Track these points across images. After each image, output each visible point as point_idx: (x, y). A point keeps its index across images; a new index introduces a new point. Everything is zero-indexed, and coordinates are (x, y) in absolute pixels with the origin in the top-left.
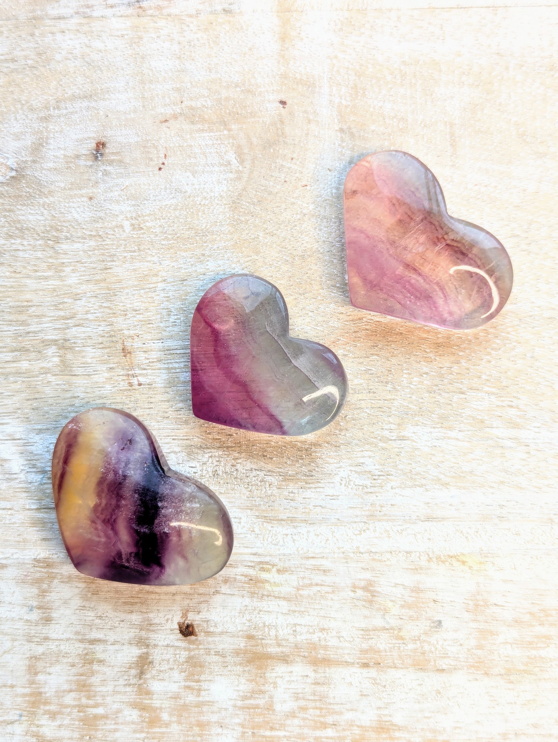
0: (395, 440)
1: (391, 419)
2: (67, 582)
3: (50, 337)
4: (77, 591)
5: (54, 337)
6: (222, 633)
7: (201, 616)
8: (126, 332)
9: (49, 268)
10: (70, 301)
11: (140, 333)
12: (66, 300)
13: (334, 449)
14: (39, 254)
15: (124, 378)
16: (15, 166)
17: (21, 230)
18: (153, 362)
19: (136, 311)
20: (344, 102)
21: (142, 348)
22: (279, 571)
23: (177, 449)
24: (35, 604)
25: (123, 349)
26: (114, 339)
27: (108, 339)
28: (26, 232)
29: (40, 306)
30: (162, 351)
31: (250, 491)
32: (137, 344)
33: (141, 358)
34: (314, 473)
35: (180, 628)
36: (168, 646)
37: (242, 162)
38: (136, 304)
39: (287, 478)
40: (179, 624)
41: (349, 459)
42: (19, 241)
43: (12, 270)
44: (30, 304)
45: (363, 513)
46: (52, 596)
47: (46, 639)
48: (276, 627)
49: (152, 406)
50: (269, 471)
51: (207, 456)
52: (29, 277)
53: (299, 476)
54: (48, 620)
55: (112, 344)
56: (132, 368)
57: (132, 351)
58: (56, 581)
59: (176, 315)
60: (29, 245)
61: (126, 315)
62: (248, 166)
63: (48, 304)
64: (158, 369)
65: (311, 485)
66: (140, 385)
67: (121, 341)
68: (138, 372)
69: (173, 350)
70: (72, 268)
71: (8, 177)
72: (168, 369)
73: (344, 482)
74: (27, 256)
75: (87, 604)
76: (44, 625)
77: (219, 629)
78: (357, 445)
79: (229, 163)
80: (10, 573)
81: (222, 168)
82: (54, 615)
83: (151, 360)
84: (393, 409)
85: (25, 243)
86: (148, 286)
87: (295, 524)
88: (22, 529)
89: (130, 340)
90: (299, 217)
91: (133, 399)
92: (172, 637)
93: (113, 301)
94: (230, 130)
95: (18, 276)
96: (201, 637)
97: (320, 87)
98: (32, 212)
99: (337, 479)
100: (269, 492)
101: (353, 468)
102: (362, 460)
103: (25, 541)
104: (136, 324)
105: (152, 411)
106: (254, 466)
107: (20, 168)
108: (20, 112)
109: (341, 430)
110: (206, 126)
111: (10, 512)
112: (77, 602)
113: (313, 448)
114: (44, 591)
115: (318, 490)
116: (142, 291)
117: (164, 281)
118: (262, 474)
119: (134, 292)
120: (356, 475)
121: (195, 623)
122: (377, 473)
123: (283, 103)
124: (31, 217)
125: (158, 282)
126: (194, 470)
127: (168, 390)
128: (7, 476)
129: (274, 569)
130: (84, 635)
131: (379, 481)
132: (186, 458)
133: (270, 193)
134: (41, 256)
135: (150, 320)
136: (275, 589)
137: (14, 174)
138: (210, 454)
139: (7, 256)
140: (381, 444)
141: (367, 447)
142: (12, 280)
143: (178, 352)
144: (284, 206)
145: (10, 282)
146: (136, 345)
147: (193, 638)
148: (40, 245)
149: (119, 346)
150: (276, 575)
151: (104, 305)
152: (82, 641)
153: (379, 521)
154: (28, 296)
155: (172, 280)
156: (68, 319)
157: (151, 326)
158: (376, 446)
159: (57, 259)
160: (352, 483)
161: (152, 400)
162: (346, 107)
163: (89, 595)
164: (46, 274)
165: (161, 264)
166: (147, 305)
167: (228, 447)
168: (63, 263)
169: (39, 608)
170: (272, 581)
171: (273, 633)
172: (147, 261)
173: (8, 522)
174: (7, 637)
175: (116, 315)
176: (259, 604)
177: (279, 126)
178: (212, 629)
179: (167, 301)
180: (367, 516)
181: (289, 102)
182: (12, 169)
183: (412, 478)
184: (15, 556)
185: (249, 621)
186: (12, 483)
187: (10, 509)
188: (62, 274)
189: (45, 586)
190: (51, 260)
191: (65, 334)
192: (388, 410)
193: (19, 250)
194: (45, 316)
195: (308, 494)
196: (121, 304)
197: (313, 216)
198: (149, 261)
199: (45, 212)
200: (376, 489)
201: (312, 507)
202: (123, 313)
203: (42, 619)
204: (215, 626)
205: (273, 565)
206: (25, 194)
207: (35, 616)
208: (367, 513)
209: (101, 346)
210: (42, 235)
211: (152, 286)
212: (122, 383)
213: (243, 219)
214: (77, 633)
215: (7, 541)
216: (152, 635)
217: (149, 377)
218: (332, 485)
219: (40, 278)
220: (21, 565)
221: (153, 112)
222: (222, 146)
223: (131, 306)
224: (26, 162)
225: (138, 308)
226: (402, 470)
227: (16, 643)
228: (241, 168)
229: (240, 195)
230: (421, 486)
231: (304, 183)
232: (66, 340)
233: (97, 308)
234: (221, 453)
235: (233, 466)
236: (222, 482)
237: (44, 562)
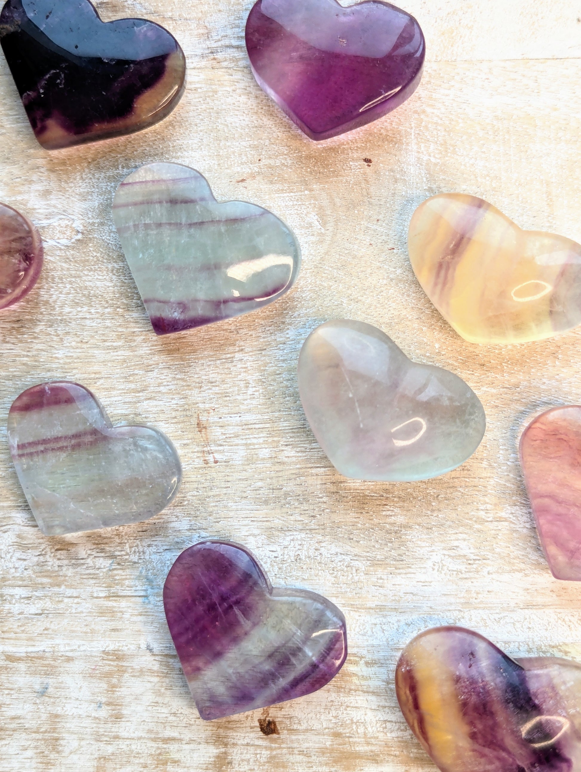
0: (491, 521)
1: (487, 499)
2: (138, 677)
3: (120, 412)
4: (149, 685)
5: (124, 412)
6: (306, 730)
7: (283, 712)
8: (201, 406)
9: (119, 337)
10: (141, 372)
11: (216, 406)
12: (136, 372)
13: (425, 531)
14: (108, 323)
15: (200, 455)
16: (81, 228)
17: (88, 297)
18: (230, 438)
19: (212, 383)
20: (433, 160)
21: (219, 422)
22: (367, 664)
23: (256, 532)
24: (104, 700)
25: (198, 424)
26: (188, 413)
27: (182, 413)
28: (94, 299)
29: (109, 378)
30: (239, 426)
31: (336, 577)
32: (213, 418)
33: (217, 434)
34: (404, 557)
35: (261, 725)
36: (248, 744)
37: (324, 224)
38: (211, 376)
39: (375, 563)
40: (260, 721)
41: (442, 542)
42: (86, 309)
43: (79, 340)
44: (97, 376)
45: (458, 601)
46: (123, 691)
47: (117, 737)
48: (364, 723)
49: (229, 484)
50: (356, 556)
51: (288, 539)
52: (97, 347)
53: (388, 561)
54: (118, 717)
55: (186, 419)
56: (208, 445)
57: (207, 425)
58: (126, 675)
59: (255, 387)
60: (98, 313)
61: (201, 387)
62: (331, 229)
63: (118, 376)
64: (235, 445)
65: (401, 571)
66: (216, 462)
67: (195, 415)
68: (214, 448)
69: (251, 424)
70: (143, 337)
71: (73, 240)
72: (246, 444)
73: (436, 568)
74: (94, 324)
75: (160, 700)
76: (114, 722)
77: (304, 726)
78: (450, 526)
79: (310, 225)
80: (77, 666)
81: (303, 231)
82: (124, 712)
83: (228, 436)
84: (489, 487)
85: (93, 311)
86: (224, 356)
87: (384, 613)
88: (90, 619)
89: (205, 414)
90: (385, 282)
91: (208, 477)
92: (252, 735)
93: (188, 372)
94: (311, 190)
95: (85, 346)
96: (284, 734)
97: (407, 144)
98: (100, 277)
99: (429, 564)
100: (356, 578)
101: (446, 552)
102: (456, 543)
103: (93, 631)
104: (212, 396)
105: (229, 491)
106: (339, 550)
107: (86, 230)
108: (87, 170)
109: (433, 511)
110: (286, 185)
111: (76, 600)
112: (149, 697)
113: (403, 530)
114: (114, 686)
115: (409, 576)
116: (218, 362)
117: (242, 350)
118: (348, 558)
119: (210, 363)
120: (450, 560)
121: (277, 720)
122: (472, 557)
123: (368, 161)
124: (98, 284)
125: (235, 352)
126: (275, 554)
127: (246, 467)
128: (73, 561)
129: (362, 662)
130: (157, 733)
131: (474, 566)
132: (265, 541)
133: (354, 257)
134: (109, 325)
135: (227, 393)
136: (363, 683)
137: (80, 236)
138: (292, 537)
139: (73, 324)
140: (477, 526)
141: (461, 529)
142: (78, 350)
143: (257, 426)
144: (369, 271)
145: (76, 352)
146: (211, 420)
147: (275, 736)
148: (109, 313)
149: (194, 421)
150: (364, 668)
151: (178, 376)
152: (154, 740)
153: (475, 609)
154: (96, 368)
155: (250, 349)
156: (139, 392)
157: (228, 398)
158: (471, 527)
159: (127, 328)
160: (445, 568)
161: (229, 479)
162: (436, 164)
163: (163, 690)
164: (115, 344)
165: (238, 333)
166: (224, 376)
167: (311, 530)
168: (134, 332)
169: (109, 704)
170: (360, 674)
171: (361, 730)
172: (224, 330)
173: (74, 611)
174: (74, 736)
175: (190, 387)
176: (346, 699)
177: (363, 186)
178: (295, 727)
179: (245, 372)
180: (462, 604)
181: (374, 160)
182: (78, 232)
183: (510, 563)
184: (82, 648)
185: (336, 717)
186: (79, 569)
187: (76, 597)
188: (133, 344)
189: (114, 681)
190: (120, 329)
191: (136, 408)
192: (483, 489)
193: (85, 318)
194: (114, 389)
195: (398, 580)
196: (196, 376)
197: (400, 281)
198: (226, 330)
199: (114, 277)
200: (471, 575)
201: (401, 594)
202: (197, 385)
203: (111, 716)
204: (299, 723)
205: (361, 658)
206: (91, 258)
207: (103, 713)
208: (462, 600)
209: (174, 421)
210: (110, 302)
211: (229, 356)
212: (197, 460)
213: (326, 285)
214: (150, 731)
215: (73, 631)
216: (231, 733)
217: (226, 454)
218: (423, 570)
219: (108, 348)
220: (88, 657)
221: (229, 171)
222: (303, 207)
223: (206, 377)
224: (93, 224)
225: (214, 380)
226: (499, 554)
227: (83, 743)
228: (323, 231)
229: (322, 259)
230: (520, 571)
231: (391, 246)
232: (136, 415)
233: (170, 380)
234: (303, 535)
235: (316, 550)
236: (305, 567)
237: (114, 654)
